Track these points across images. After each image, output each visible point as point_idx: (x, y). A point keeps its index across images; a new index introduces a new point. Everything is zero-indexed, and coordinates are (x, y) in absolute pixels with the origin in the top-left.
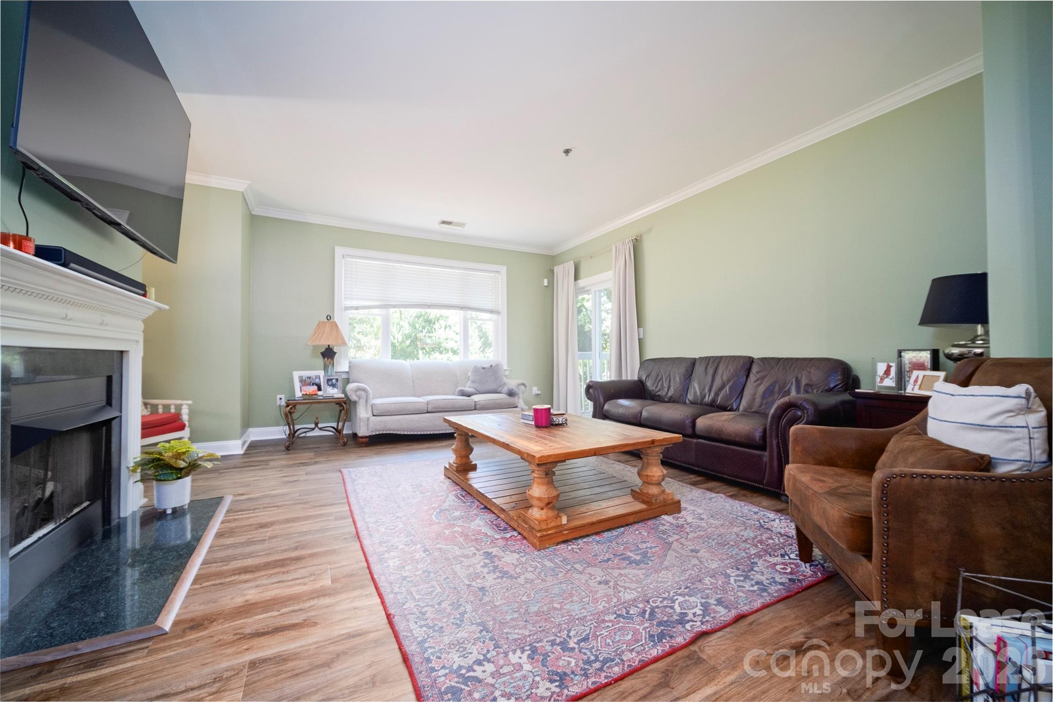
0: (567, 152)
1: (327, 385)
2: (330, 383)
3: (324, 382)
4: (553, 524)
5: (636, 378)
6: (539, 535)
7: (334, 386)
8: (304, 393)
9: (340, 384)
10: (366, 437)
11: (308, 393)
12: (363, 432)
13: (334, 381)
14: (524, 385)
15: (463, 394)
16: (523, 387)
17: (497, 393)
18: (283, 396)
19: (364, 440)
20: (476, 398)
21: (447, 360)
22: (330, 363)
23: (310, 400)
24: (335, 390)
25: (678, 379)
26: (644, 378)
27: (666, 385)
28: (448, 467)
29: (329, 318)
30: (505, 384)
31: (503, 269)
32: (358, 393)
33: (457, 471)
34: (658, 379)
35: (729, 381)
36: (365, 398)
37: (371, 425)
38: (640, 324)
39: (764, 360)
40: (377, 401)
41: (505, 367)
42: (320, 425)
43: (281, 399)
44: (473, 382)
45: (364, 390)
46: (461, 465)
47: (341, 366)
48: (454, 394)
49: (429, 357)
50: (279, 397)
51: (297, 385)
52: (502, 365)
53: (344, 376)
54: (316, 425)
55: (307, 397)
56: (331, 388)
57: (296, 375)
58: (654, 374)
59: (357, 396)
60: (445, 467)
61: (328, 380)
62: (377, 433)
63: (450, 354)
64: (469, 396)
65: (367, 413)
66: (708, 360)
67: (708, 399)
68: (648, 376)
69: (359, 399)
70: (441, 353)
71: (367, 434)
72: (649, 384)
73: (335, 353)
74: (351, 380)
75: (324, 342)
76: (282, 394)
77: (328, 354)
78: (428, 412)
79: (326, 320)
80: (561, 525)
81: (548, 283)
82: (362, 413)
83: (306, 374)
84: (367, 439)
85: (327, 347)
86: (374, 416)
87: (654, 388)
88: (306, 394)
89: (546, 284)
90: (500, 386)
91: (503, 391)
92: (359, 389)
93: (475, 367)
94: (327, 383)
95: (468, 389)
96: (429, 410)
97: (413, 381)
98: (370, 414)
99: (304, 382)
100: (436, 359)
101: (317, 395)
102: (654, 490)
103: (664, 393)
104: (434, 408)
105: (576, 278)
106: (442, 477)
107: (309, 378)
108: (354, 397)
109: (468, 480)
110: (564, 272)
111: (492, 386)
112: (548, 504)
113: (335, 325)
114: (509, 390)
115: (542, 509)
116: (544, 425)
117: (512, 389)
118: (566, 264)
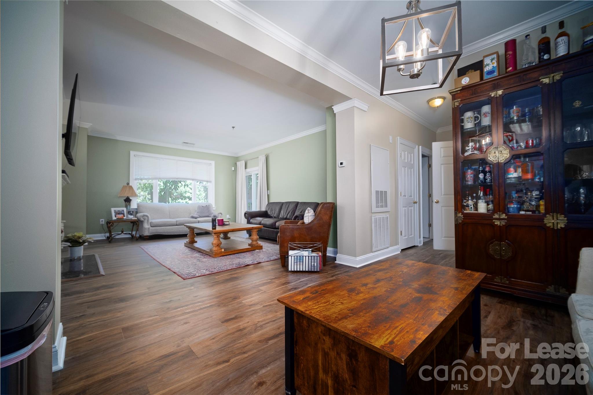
0: (233, 127)
1: (128, 214)
2: (129, 213)
3: (127, 213)
4: (219, 251)
5: (265, 210)
6: (214, 254)
7: (131, 214)
8: (117, 217)
9: (134, 213)
10: (148, 236)
11: (119, 218)
12: (146, 233)
13: (131, 212)
14: (221, 214)
15: (193, 217)
16: (221, 215)
17: (209, 217)
18: (103, 220)
19: (147, 237)
20: (199, 219)
21: (186, 203)
22: (129, 204)
23: (120, 220)
24: (132, 216)
25: (277, 210)
26: (267, 210)
27: (274, 212)
28: (186, 242)
29: (128, 184)
30: (212, 213)
31: (213, 163)
32: (144, 217)
33: (189, 243)
34: (272, 210)
35: (291, 210)
36: (147, 219)
37: (150, 231)
38: (268, 189)
39: (301, 203)
40: (154, 221)
41: (214, 206)
42: (124, 233)
43: (102, 221)
44: (198, 212)
45: (147, 216)
46: (191, 241)
47: (134, 205)
48: (189, 218)
49: (175, 202)
50: (101, 220)
51: (113, 214)
52: (212, 205)
53: (136, 211)
54: (122, 232)
55: (119, 219)
56: (130, 215)
57: (113, 210)
58: (270, 208)
59: (143, 218)
60: (185, 243)
61: (129, 212)
62: (153, 234)
63: (187, 200)
64: (196, 218)
65: (148, 226)
66: (287, 203)
67: (285, 217)
68: (269, 209)
69: (144, 220)
70: (182, 199)
71: (148, 235)
72: (269, 212)
73: (131, 200)
74: (138, 212)
75: (126, 195)
76: (103, 219)
77: (128, 200)
78: (177, 225)
79: (127, 185)
80: (222, 251)
81: (234, 169)
82: (146, 226)
83: (117, 209)
84: (148, 237)
85: (127, 197)
86: (151, 227)
87: (270, 214)
88: (118, 218)
89: (233, 169)
90: (210, 214)
91: (211, 216)
92: (144, 216)
93: (199, 206)
94: (128, 213)
95: (195, 216)
96: (177, 224)
97: (169, 212)
98: (149, 226)
99: (117, 213)
100: (179, 202)
101: (123, 218)
102: (255, 243)
103: (273, 216)
104: (180, 223)
105: (246, 168)
106: (184, 246)
107: (119, 211)
108: (142, 219)
109: (193, 245)
110: (241, 165)
111: (207, 214)
112: (218, 245)
113: (131, 187)
114: (214, 216)
115: (216, 247)
116: (221, 224)
117: (215, 215)
118: (241, 162)
